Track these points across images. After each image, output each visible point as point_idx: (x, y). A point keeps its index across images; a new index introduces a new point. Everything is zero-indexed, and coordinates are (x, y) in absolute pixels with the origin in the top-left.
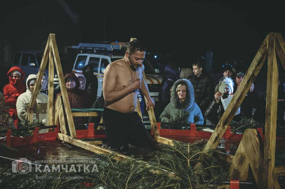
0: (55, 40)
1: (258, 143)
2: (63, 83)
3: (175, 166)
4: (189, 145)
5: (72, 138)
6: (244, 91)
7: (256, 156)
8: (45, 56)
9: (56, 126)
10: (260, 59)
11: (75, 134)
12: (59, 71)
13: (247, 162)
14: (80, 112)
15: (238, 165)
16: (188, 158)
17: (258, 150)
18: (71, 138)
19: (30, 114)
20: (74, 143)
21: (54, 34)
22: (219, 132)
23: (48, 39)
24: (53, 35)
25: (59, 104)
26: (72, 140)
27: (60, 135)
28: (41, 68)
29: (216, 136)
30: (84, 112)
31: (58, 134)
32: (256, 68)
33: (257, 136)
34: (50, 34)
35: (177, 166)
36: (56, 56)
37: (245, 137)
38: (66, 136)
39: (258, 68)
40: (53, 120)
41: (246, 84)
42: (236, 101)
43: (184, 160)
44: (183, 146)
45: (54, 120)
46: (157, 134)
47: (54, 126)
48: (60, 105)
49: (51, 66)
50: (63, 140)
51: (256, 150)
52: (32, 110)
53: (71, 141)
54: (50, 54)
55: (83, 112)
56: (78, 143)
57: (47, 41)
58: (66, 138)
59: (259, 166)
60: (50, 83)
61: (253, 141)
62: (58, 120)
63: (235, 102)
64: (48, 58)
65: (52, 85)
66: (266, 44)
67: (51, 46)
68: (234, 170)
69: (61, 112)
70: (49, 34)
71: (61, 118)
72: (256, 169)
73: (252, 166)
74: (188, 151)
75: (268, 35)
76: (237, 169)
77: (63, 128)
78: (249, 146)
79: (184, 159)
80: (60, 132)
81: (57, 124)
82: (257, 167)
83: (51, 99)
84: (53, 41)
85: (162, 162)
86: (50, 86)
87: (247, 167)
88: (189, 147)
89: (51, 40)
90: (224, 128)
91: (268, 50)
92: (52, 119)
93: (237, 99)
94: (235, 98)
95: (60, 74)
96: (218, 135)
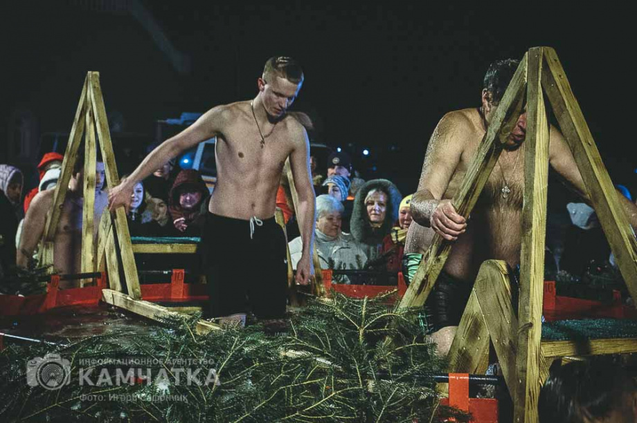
0: (98, 86)
1: (507, 290)
2: (113, 178)
3: (330, 341)
4: (365, 300)
5: (131, 299)
6: (478, 177)
7: (503, 317)
8: (78, 120)
9: (99, 273)
10: (512, 105)
11: (138, 290)
12: (106, 153)
13: (487, 332)
14: (152, 242)
15: (468, 340)
16: (360, 325)
17: (508, 306)
18: (128, 298)
19: (46, 251)
20: (135, 310)
21: (97, 73)
22: (428, 269)
23: (85, 83)
24: (96, 75)
25: (106, 226)
26: (132, 304)
27: (107, 293)
28: (70, 147)
29: (422, 279)
30: (162, 243)
31: (103, 290)
32: (502, 126)
33: (505, 275)
34: (89, 72)
35: (333, 342)
36: (99, 118)
37: (480, 279)
38: (119, 295)
39: (508, 126)
40: (93, 261)
41: (483, 162)
42: (463, 198)
43: (350, 331)
44: (354, 302)
45: (95, 261)
46: (320, 292)
47: (95, 275)
48: (108, 227)
49: (89, 141)
50: (112, 303)
51: (504, 306)
52: (50, 243)
53: (128, 305)
54: (88, 115)
55: (158, 243)
56: (144, 308)
57: (82, 87)
58: (118, 298)
59: (510, 341)
60: (88, 180)
61: (497, 288)
62: (104, 259)
63: (461, 202)
64: (83, 125)
65: (92, 186)
66: (523, 72)
67: (91, 98)
68: (460, 351)
69: (110, 243)
70: (87, 73)
71: (110, 255)
72: (503, 347)
73: (495, 341)
74: (364, 312)
75: (527, 53)
76: (466, 351)
77: (114, 277)
78: (491, 298)
79: (351, 328)
80: (108, 287)
81: (103, 270)
82: (507, 343)
83: (89, 216)
84: (94, 87)
85: (302, 334)
86: (88, 187)
87: (486, 345)
88: (365, 303)
89: (91, 86)
90: (438, 260)
91: (527, 84)
92: (91, 259)
93: (465, 195)
94: (461, 193)
95: (107, 159)
96: (427, 276)
